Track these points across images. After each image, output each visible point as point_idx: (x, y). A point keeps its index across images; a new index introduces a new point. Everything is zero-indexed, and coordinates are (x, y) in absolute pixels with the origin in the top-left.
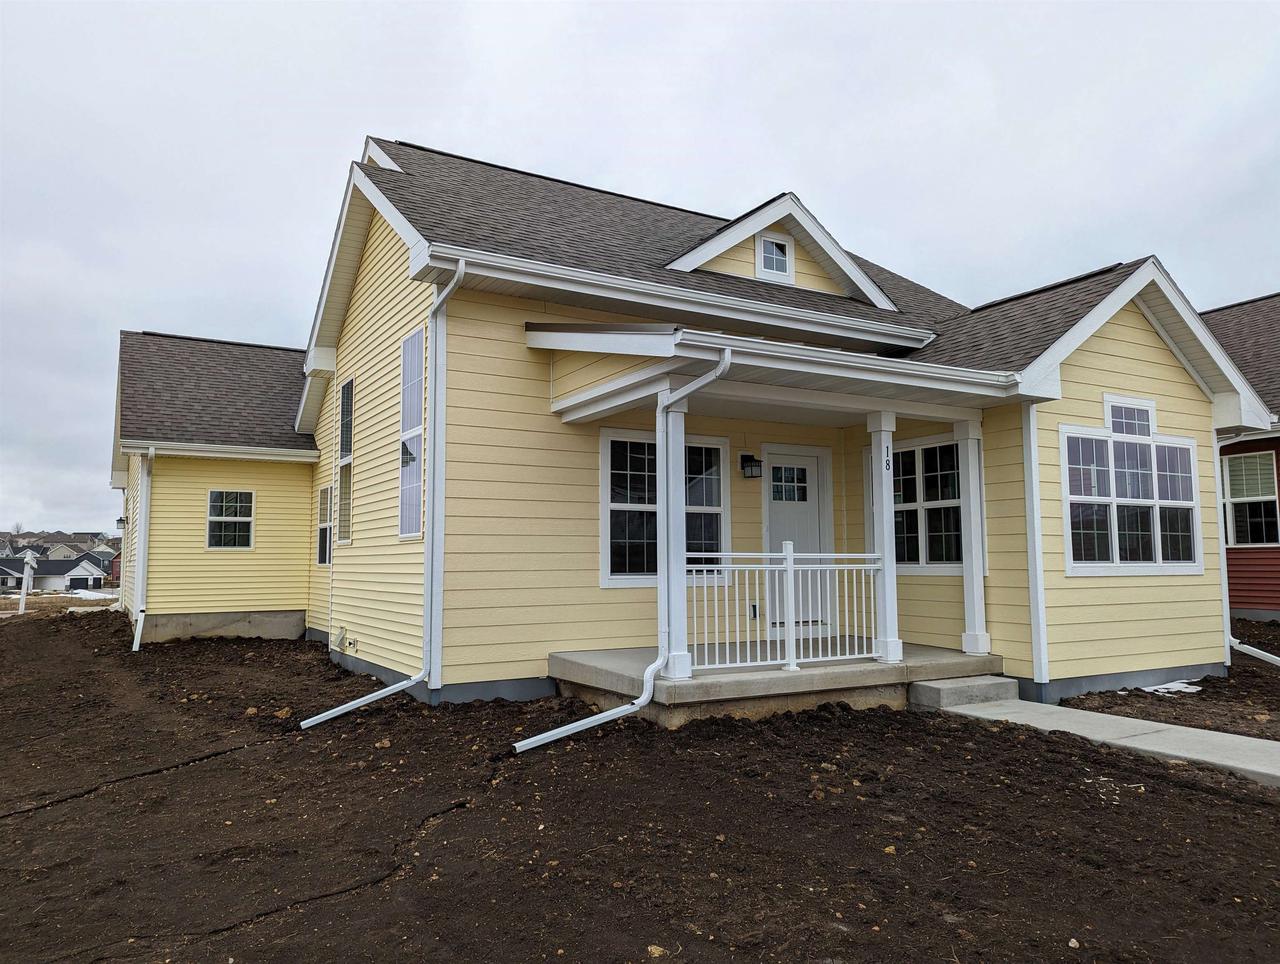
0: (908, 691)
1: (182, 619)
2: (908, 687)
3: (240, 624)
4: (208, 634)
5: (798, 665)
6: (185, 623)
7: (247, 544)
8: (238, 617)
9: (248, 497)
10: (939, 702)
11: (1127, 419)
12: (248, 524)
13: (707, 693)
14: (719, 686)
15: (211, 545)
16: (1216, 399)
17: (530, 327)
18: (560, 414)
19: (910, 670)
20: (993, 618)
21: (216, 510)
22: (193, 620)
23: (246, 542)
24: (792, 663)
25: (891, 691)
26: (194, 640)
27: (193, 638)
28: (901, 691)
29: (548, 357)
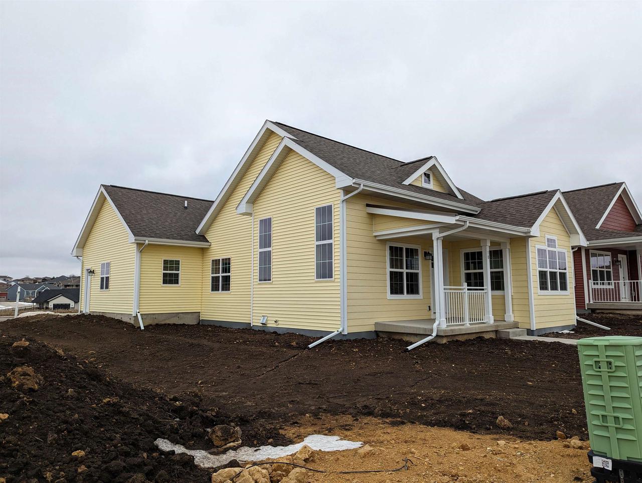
0: (496, 333)
1: (152, 316)
2: (496, 331)
3: (175, 318)
4: (163, 323)
5: (469, 324)
6: (153, 318)
7: (177, 283)
8: (174, 315)
9: (177, 262)
10: (509, 336)
11: (551, 242)
12: (178, 274)
13: (453, 332)
14: (455, 330)
15: (164, 283)
16: (571, 236)
17: (368, 205)
18: (376, 236)
19: (497, 326)
20: (515, 309)
21: (165, 268)
22: (157, 316)
23: (177, 282)
24: (467, 322)
25: (492, 333)
26: (157, 325)
27: (157, 324)
28: (494, 333)
29: (372, 216)
